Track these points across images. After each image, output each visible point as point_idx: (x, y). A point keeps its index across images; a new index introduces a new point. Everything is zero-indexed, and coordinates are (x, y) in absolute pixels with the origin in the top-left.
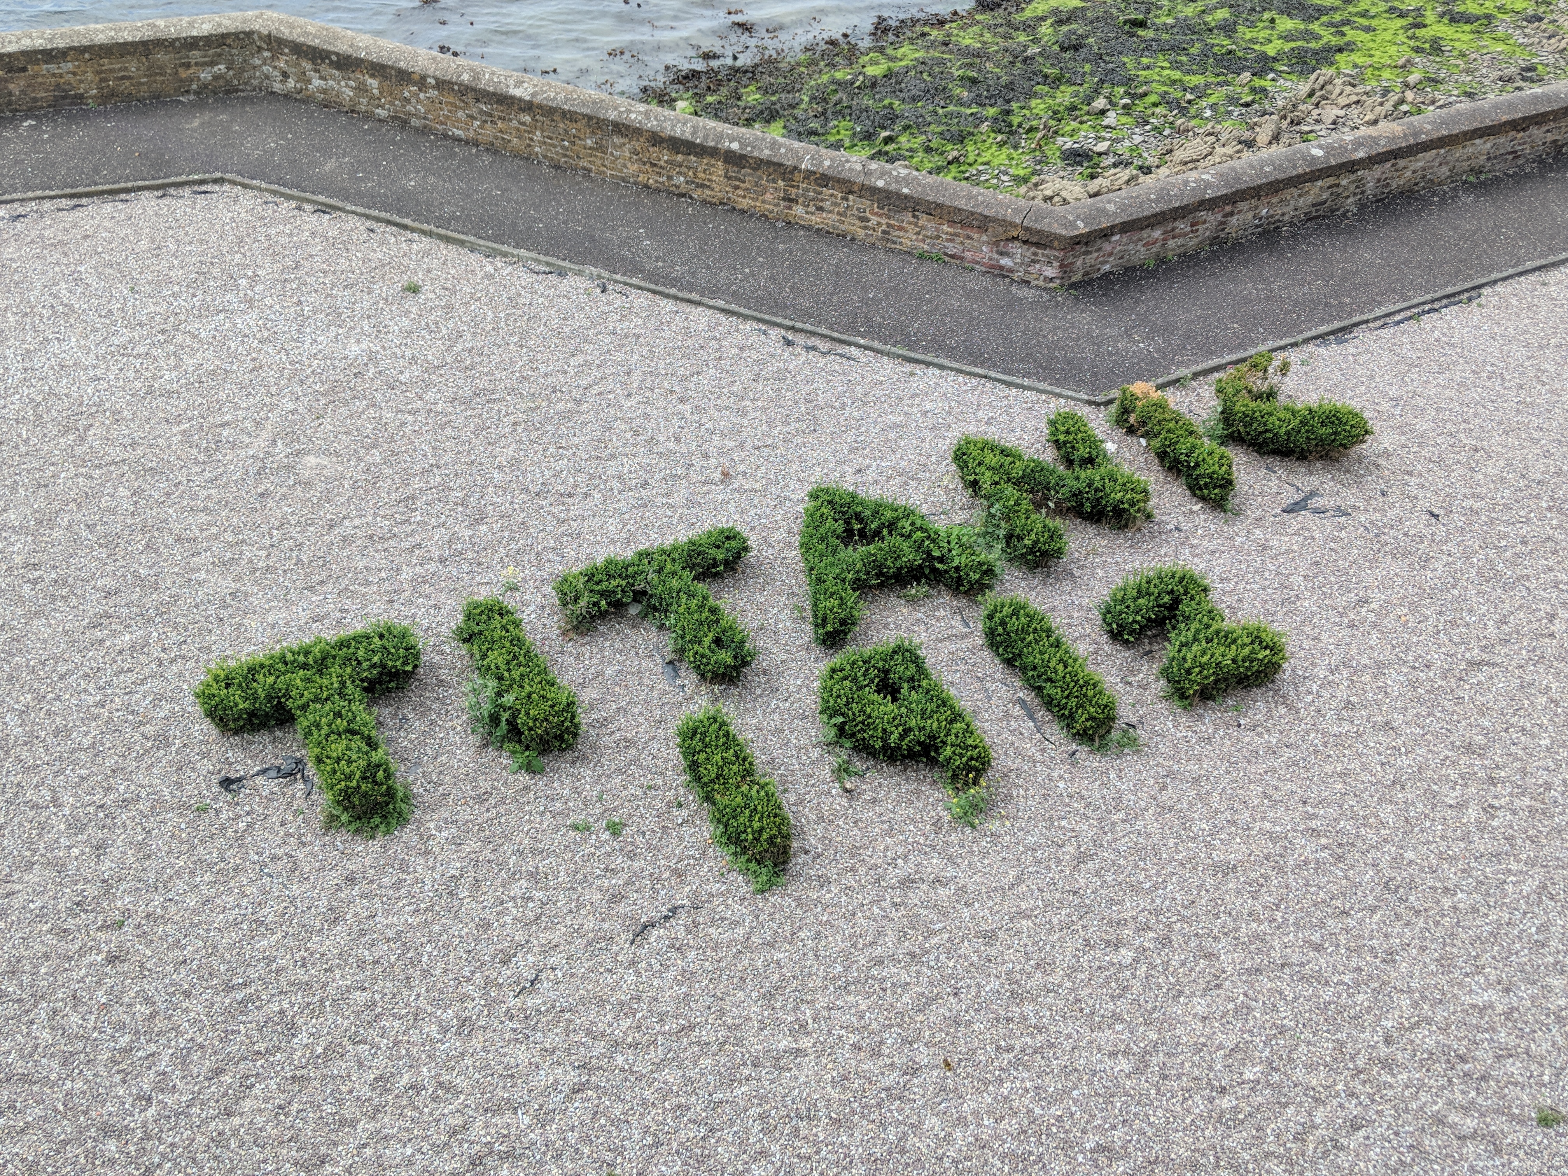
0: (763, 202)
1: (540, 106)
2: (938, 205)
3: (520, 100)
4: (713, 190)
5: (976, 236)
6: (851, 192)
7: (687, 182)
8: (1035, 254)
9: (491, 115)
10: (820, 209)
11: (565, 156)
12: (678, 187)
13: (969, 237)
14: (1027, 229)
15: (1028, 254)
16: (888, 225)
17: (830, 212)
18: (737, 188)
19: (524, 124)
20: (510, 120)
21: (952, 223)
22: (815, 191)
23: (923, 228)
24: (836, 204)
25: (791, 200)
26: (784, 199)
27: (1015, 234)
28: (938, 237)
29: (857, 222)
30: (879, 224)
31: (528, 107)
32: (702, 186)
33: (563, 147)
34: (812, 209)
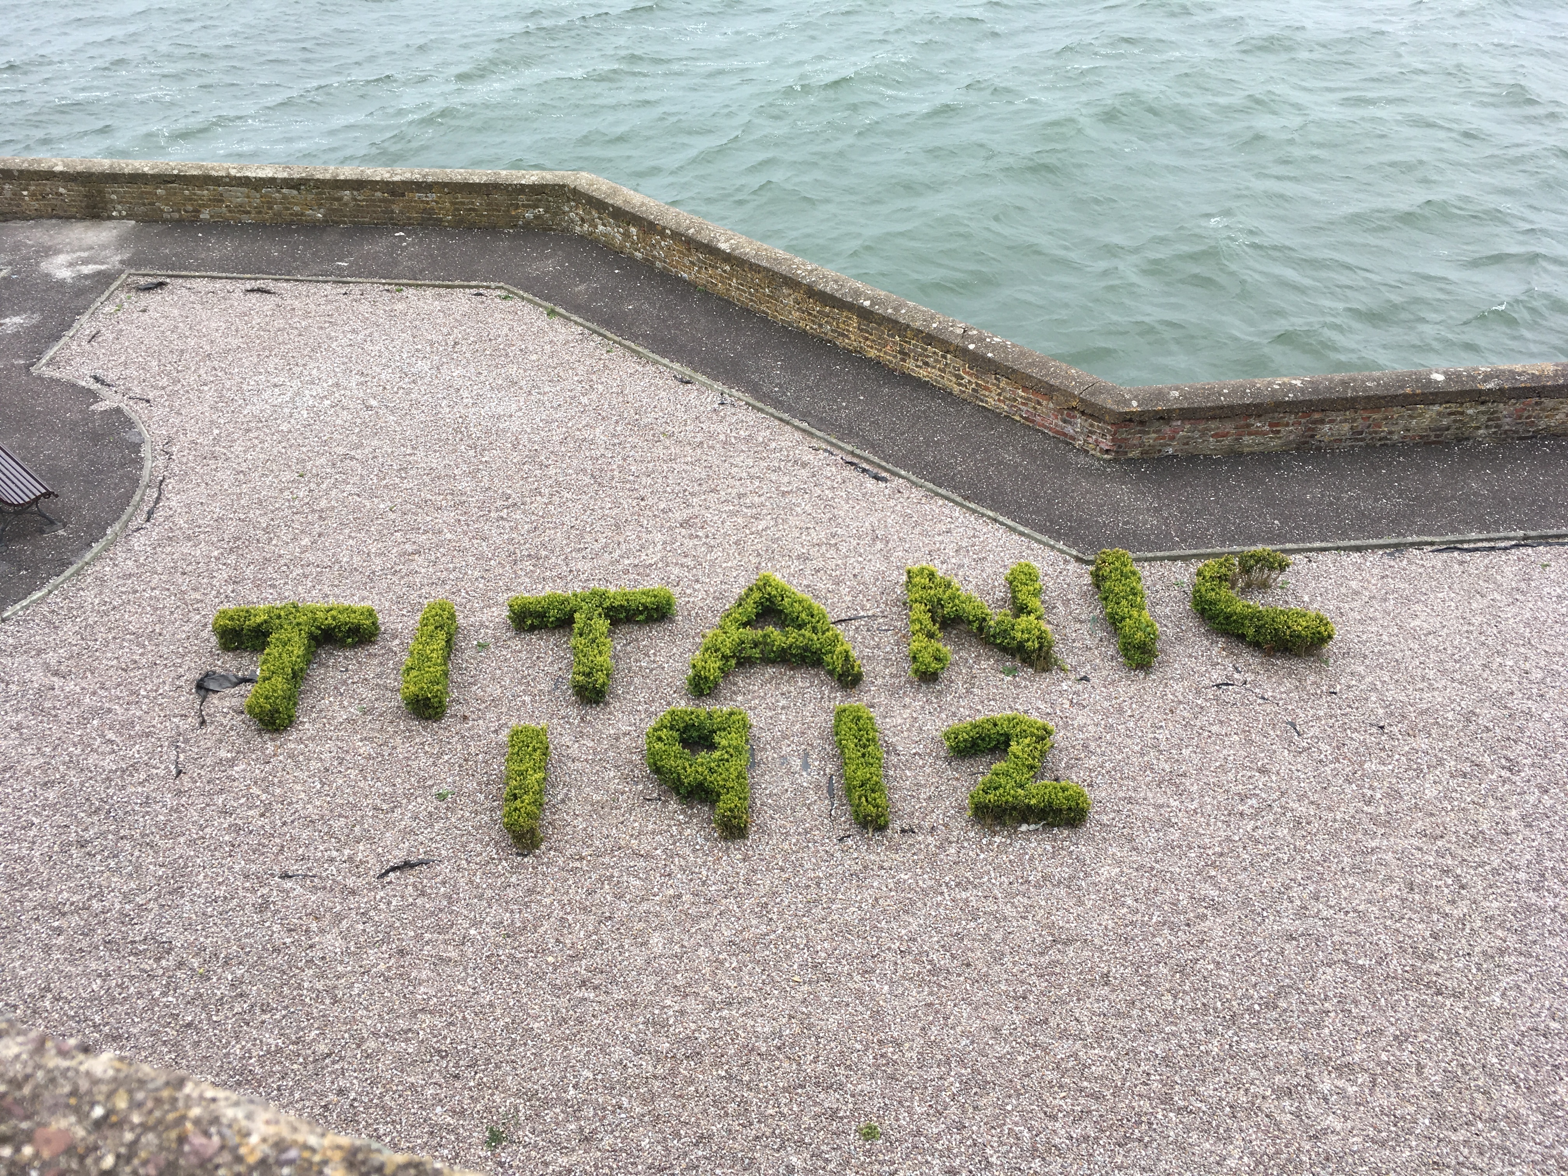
0: (885, 353)
1: (736, 258)
2: (1014, 370)
3: (724, 252)
4: (849, 339)
5: (1044, 403)
6: (948, 352)
7: (832, 331)
8: (1092, 425)
9: (705, 263)
10: (926, 364)
11: (752, 300)
12: (826, 334)
13: (1039, 403)
14: (1082, 400)
15: (1086, 424)
16: (977, 384)
17: (934, 367)
18: (867, 339)
19: (725, 271)
20: (717, 268)
21: (1025, 388)
22: (922, 348)
23: (1003, 390)
24: (936, 361)
25: (905, 354)
26: (900, 352)
27: (1074, 404)
28: (1015, 400)
29: (954, 379)
30: (969, 381)
31: (728, 258)
32: (843, 335)
33: (750, 293)
34: (920, 363)
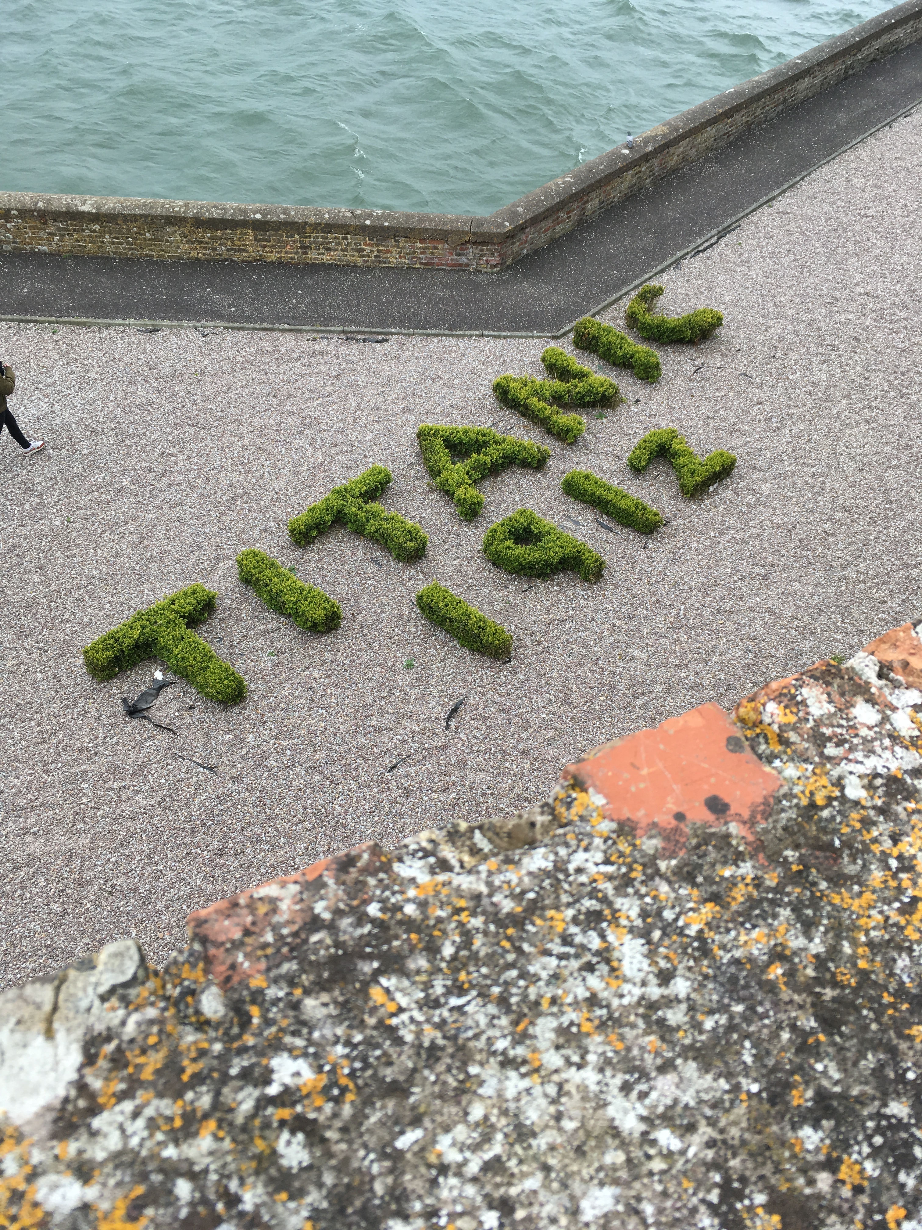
0: (286, 253)
1: (106, 215)
2: (411, 229)
3: (89, 213)
4: (247, 251)
5: (440, 246)
6: (348, 233)
7: (228, 250)
8: (482, 250)
9: (68, 230)
10: (329, 249)
11: (130, 249)
12: (221, 255)
13: (436, 248)
14: (474, 234)
15: (477, 251)
16: (378, 251)
17: (337, 250)
18: (265, 246)
19: (94, 231)
20: (83, 230)
21: (422, 241)
22: (322, 237)
23: (403, 248)
24: (338, 244)
25: (306, 248)
26: (301, 248)
27: (467, 239)
28: (414, 252)
29: (356, 254)
30: (372, 251)
31: (96, 217)
32: (240, 250)
33: (128, 243)
34: (322, 251)
